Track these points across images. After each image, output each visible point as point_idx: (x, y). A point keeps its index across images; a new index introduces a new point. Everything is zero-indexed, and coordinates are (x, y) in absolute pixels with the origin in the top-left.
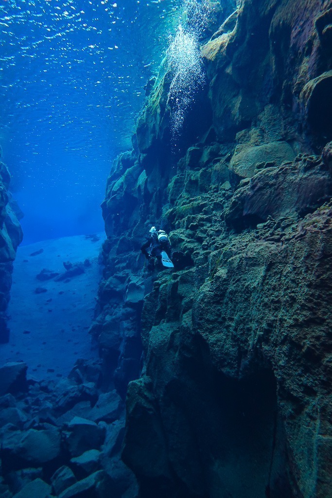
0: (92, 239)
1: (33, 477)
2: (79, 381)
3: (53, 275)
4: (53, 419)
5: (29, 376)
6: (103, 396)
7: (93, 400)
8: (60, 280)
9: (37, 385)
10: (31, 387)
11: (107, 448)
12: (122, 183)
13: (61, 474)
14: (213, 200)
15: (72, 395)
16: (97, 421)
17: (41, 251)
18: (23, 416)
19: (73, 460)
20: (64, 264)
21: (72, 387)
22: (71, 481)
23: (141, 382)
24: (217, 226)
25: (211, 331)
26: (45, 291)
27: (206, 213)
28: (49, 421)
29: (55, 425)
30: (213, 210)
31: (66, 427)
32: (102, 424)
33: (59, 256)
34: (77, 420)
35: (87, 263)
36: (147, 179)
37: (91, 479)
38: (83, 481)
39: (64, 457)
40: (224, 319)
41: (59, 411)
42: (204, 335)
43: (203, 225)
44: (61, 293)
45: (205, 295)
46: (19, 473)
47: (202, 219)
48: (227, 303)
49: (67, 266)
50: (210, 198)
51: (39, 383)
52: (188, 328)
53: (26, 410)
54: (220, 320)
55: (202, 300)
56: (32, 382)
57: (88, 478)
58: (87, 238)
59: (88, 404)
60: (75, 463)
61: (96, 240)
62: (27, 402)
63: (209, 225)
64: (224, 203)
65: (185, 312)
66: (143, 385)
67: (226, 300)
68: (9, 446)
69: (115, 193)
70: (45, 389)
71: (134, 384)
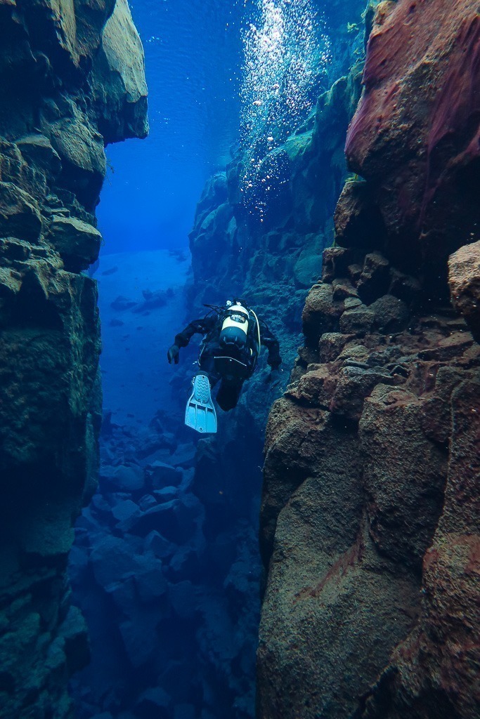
0: (178, 257)
1: (125, 499)
2: (160, 431)
3: (131, 305)
4: (137, 460)
5: (113, 421)
6: (182, 446)
7: (172, 448)
8: (138, 311)
9: (120, 430)
10: (114, 430)
11: (183, 487)
12: (212, 220)
13: (147, 499)
14: (281, 294)
15: (154, 442)
16: (176, 466)
17: (114, 270)
18: (112, 456)
19: (155, 491)
20: (143, 292)
21: (153, 435)
22: (154, 504)
23: (208, 440)
24: (279, 322)
25: (257, 411)
26: (120, 324)
27: (273, 305)
28: (133, 461)
29: (139, 465)
30: (279, 303)
31: (149, 468)
32: (180, 469)
33: (136, 278)
34: (158, 463)
35: (170, 293)
36: (237, 230)
37: (170, 504)
38: (164, 504)
39: (148, 488)
40: (266, 403)
41: (143, 454)
42: (252, 413)
43: (269, 317)
44: (139, 328)
45: (256, 384)
46: (114, 494)
47: (269, 312)
48: (269, 393)
49: (147, 295)
50: (279, 290)
51: (122, 428)
52: (243, 405)
53: (113, 450)
54: (264, 403)
55: (254, 387)
56: (116, 427)
57: (166, 503)
58: (171, 255)
59: (167, 452)
60: (157, 494)
61: (182, 259)
62: (112, 443)
63: (274, 317)
64: (289, 298)
65: (244, 392)
66: (209, 442)
67: (268, 390)
68: (105, 475)
69: (204, 231)
70: (127, 434)
71: (203, 442)
